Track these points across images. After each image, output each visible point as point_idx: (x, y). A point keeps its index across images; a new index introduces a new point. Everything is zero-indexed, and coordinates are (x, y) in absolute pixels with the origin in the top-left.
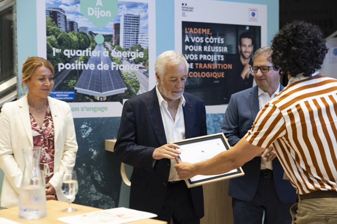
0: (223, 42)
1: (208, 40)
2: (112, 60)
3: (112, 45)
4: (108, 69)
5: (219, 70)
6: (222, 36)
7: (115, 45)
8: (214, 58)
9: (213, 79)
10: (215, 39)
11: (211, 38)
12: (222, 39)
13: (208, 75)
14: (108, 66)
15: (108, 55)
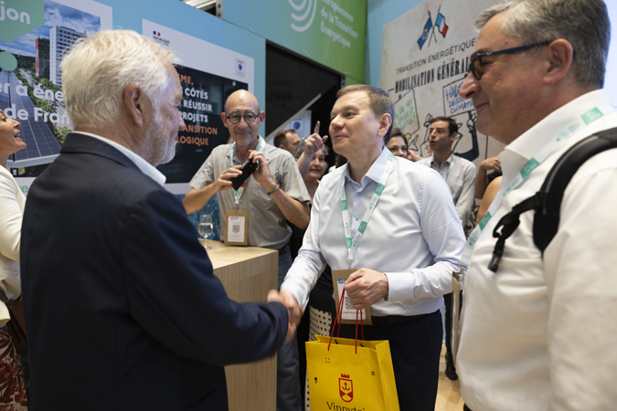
0: (206, 98)
1: (189, 92)
2: (35, 104)
3: (34, 76)
4: (26, 118)
5: (202, 135)
6: (206, 89)
7: (41, 77)
8: (196, 118)
9: (194, 146)
10: (198, 92)
11: (193, 90)
12: (206, 93)
13: (189, 140)
14: (26, 114)
15: (26, 94)
